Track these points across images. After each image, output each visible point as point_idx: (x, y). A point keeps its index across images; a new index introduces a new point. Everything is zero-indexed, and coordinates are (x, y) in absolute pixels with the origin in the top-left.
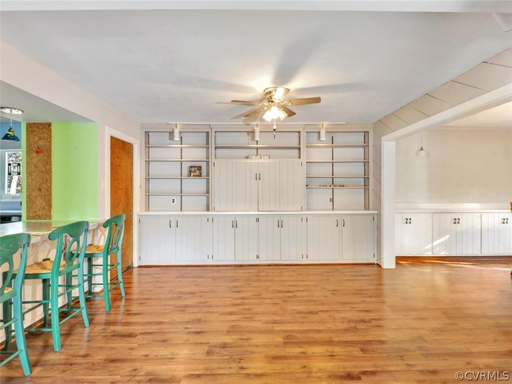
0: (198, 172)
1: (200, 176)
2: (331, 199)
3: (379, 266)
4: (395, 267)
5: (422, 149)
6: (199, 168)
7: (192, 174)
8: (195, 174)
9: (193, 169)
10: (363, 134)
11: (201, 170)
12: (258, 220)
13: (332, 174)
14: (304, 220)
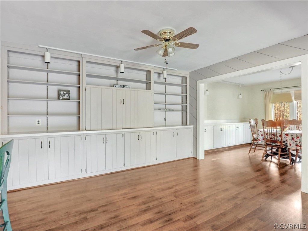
0: (67, 95)
1: (69, 99)
2: (164, 119)
3: (196, 158)
4: (204, 158)
5: (207, 90)
6: (68, 92)
7: (61, 97)
8: (64, 97)
9: (62, 93)
10: (181, 78)
11: (70, 94)
12: (124, 136)
13: (165, 102)
14: (155, 133)
